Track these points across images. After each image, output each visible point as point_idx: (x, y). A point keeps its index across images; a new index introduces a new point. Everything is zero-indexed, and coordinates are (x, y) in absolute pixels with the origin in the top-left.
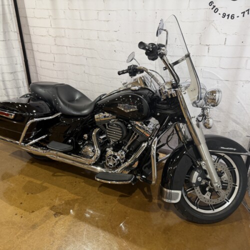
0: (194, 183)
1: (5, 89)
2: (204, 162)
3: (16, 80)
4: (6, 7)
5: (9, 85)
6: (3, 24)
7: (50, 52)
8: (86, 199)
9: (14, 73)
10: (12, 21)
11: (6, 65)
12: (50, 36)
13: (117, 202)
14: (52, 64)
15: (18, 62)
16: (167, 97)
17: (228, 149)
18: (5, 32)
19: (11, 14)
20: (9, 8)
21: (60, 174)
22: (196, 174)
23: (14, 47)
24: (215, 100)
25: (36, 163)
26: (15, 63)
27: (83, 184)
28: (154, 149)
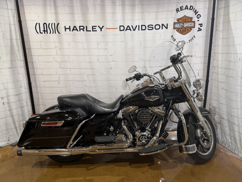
0: (200, 137)
1: (10, 110)
2: (201, 122)
3: (20, 100)
4: (14, 41)
5: (13, 106)
6: (11, 54)
7: (55, 74)
8: (129, 176)
9: (18, 95)
10: (19, 52)
11: (12, 89)
12: (56, 61)
13: (150, 170)
14: (57, 83)
15: (23, 85)
16: (172, 88)
17: (205, 113)
18: (13, 61)
19: (18, 46)
20: (17, 42)
21: (92, 167)
22: (199, 131)
23: (20, 73)
24: (201, 84)
25: (64, 166)
26: (20, 86)
27: (116, 167)
28: (183, 119)
